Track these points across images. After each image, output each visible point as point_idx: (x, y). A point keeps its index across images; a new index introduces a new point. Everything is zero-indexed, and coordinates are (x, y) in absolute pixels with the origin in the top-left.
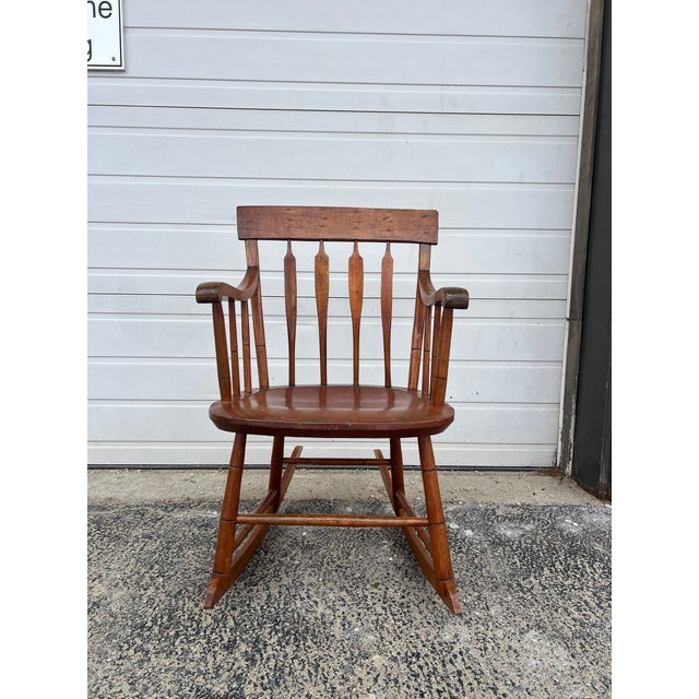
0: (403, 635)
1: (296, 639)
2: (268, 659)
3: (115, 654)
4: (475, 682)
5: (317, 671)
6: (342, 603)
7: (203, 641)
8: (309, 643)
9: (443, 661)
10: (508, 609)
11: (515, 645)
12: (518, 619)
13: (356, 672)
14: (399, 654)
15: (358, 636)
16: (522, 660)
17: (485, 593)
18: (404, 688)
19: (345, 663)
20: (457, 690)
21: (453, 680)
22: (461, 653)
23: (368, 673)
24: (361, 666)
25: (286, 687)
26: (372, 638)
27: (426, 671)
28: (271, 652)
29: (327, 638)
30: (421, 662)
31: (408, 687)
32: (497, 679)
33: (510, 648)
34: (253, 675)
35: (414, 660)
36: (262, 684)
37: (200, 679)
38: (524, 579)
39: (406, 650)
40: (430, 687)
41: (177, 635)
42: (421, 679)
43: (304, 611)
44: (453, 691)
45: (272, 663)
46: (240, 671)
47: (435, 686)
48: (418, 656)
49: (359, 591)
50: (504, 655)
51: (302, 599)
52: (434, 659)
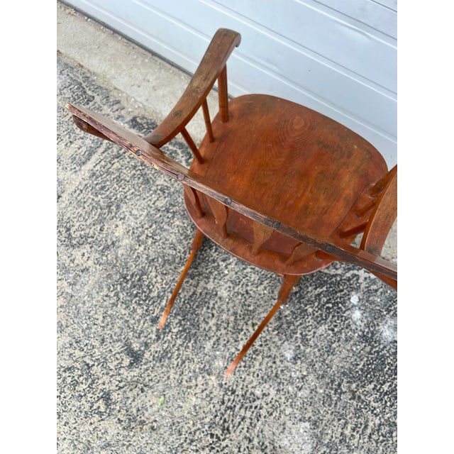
0: (237, 374)
1: (186, 337)
2: (166, 342)
3: (105, 291)
4: (246, 429)
5: (181, 365)
6: (226, 326)
7: (145, 308)
8: (190, 345)
9: (242, 405)
10: (312, 398)
11: (289, 424)
12: (310, 409)
13: (198, 380)
14: (226, 384)
15: (216, 357)
16: (282, 436)
17: (311, 377)
18: (212, 406)
19: (197, 370)
20: (234, 427)
21: (237, 420)
22: (256, 407)
23: (203, 385)
24: (203, 377)
25: (163, 365)
26: (221, 364)
27: (229, 404)
28: (169, 338)
29: (201, 347)
30: (232, 398)
31: (214, 407)
32: (258, 436)
33: (284, 424)
34: (153, 348)
35: (230, 393)
36: (154, 356)
37: (131, 334)
38: (348, 382)
39: (231, 384)
40: (223, 414)
41: (136, 296)
42: (223, 407)
43: (203, 318)
44: (231, 426)
45: (166, 346)
46: (149, 341)
47: (226, 416)
48: (233, 392)
49: (242, 323)
50: (276, 425)
51: (208, 308)
52: (240, 401)
